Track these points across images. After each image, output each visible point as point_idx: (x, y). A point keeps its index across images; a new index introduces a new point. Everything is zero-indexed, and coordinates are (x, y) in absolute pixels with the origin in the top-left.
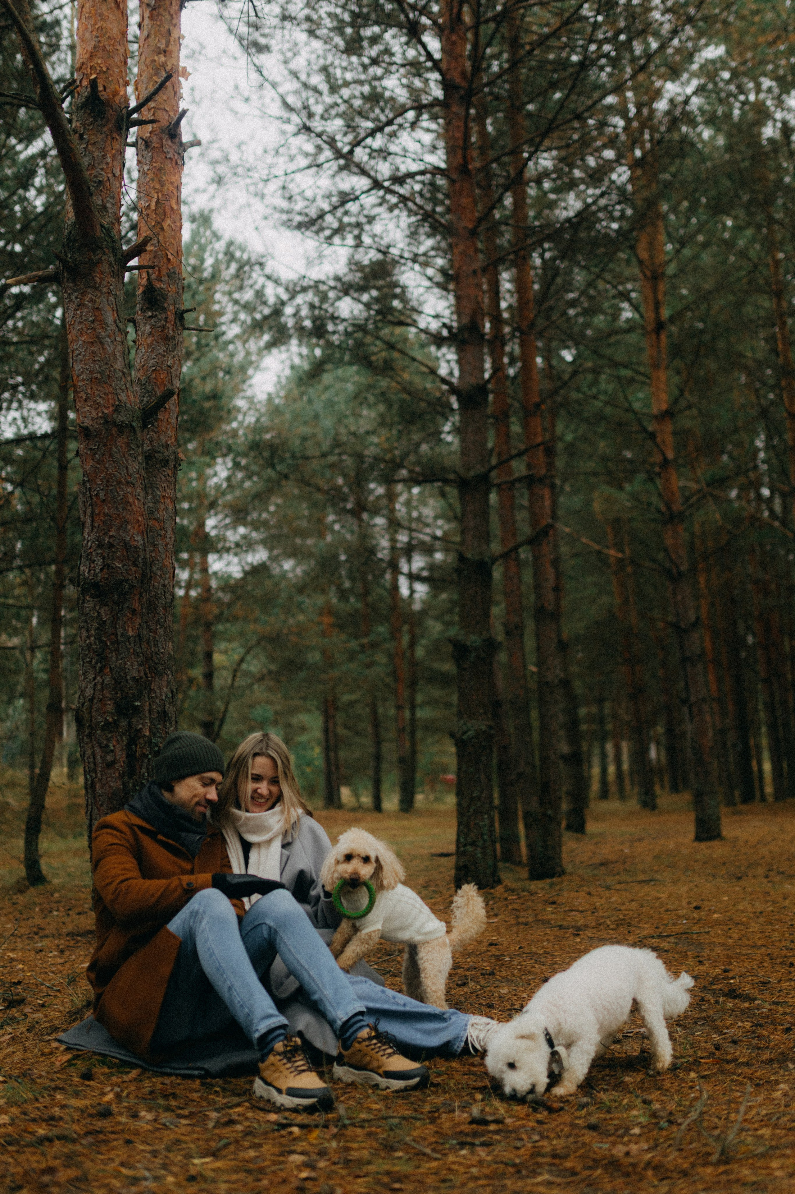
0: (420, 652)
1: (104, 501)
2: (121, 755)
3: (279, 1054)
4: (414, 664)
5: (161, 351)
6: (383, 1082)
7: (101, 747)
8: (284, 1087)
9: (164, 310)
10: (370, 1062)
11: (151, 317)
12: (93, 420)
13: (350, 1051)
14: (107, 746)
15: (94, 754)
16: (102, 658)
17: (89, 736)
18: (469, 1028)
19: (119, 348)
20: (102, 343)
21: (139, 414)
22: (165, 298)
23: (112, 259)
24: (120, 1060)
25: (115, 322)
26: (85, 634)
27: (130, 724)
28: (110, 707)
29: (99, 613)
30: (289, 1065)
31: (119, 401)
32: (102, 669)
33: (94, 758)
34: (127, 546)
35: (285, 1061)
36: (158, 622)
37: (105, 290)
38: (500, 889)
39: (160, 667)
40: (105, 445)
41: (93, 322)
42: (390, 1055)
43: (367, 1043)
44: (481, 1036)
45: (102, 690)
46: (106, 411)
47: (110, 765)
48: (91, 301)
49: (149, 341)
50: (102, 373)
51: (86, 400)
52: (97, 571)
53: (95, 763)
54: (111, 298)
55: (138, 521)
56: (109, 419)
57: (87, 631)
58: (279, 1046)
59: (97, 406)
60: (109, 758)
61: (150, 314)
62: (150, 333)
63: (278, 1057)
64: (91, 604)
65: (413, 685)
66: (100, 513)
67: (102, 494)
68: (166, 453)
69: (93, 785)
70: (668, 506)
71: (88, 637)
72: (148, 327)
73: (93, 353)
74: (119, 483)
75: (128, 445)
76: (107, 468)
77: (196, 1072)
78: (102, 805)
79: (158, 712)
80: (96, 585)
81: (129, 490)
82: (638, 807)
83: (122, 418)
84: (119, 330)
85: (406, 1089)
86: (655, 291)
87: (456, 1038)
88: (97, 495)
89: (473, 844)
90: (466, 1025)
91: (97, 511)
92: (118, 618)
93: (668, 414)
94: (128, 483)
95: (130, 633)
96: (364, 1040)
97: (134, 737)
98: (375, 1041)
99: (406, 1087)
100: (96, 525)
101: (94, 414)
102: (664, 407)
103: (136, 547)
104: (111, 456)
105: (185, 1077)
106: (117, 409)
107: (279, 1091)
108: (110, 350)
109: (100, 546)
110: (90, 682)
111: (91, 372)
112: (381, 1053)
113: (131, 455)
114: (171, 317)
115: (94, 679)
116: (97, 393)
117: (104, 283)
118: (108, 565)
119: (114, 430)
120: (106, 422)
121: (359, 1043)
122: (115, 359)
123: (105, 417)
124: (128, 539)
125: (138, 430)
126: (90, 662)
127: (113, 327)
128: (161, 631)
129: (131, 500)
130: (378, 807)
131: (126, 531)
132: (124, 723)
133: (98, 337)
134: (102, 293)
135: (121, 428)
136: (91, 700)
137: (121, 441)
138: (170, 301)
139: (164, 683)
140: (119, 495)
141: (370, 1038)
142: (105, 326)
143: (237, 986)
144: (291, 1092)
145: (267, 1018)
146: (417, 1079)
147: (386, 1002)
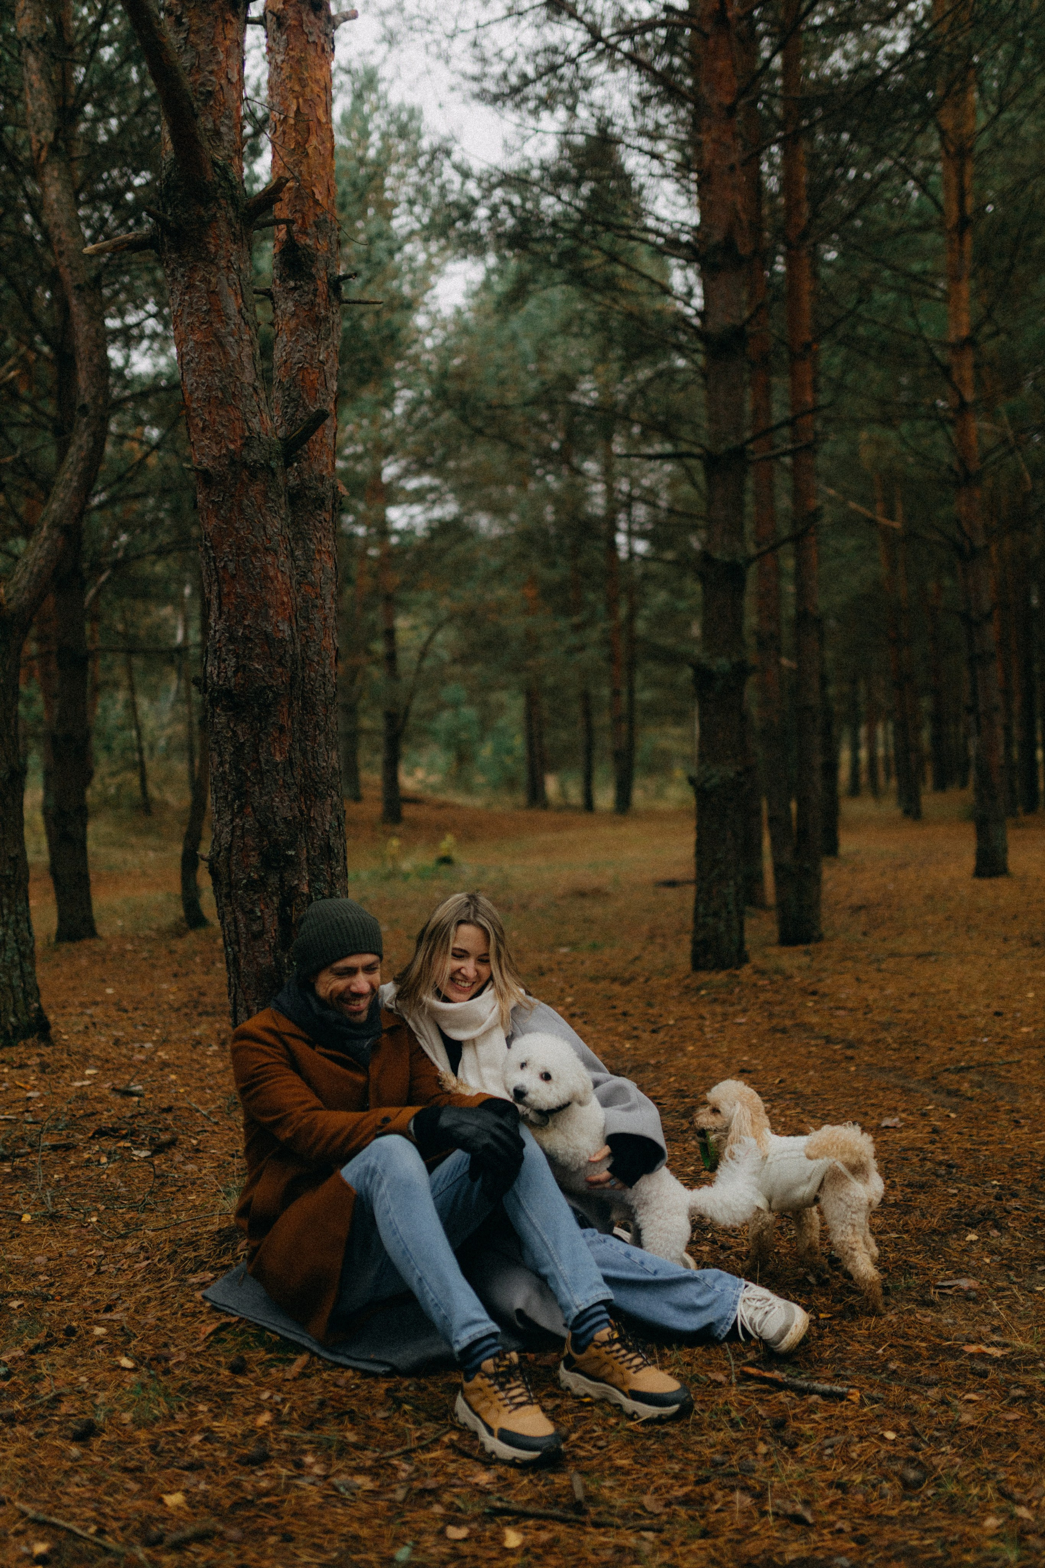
0: (641, 626)
1: (233, 577)
2: (272, 925)
3: (489, 1376)
4: (633, 640)
5: (310, 339)
6: (630, 1405)
7: (245, 913)
8: (496, 1427)
9: (312, 278)
10: (610, 1375)
11: (295, 289)
12: (214, 458)
13: (584, 1356)
14: (252, 911)
15: (235, 920)
16: (241, 793)
17: (228, 896)
18: (740, 1307)
19: (248, 350)
20: (222, 345)
21: (279, 447)
22: (312, 258)
23: (231, 214)
24: (281, 1336)
25: (240, 311)
26: (217, 759)
27: (281, 880)
28: (254, 860)
29: (234, 732)
30: (502, 1395)
31: (250, 429)
32: (241, 807)
33: (236, 927)
34: (268, 638)
35: (496, 1388)
36: (317, 726)
37: (223, 263)
38: (746, 971)
39: (321, 788)
40: (232, 496)
41: (208, 312)
42: (638, 1368)
43: (608, 1349)
44: (757, 1319)
45: (242, 837)
46: (232, 447)
47: (257, 936)
48: (204, 280)
49: (293, 324)
50: (223, 390)
51: (203, 430)
52: (230, 674)
53: (237, 934)
54: (233, 276)
55: (283, 603)
56: (236, 459)
57: (220, 755)
58: (488, 1365)
59: (218, 439)
60: (255, 928)
61: (292, 284)
62: (294, 315)
63: (487, 1381)
64: (223, 720)
65: (632, 665)
66: (229, 594)
67: (231, 566)
68: (321, 490)
69: (236, 961)
70: (962, 462)
71: (221, 764)
72: (290, 304)
73: (211, 359)
74: (255, 550)
75: (265, 494)
76: (237, 530)
77: (381, 1369)
78: (248, 987)
79: (321, 847)
80: (228, 693)
81: (269, 559)
82: (898, 812)
83: (254, 456)
84: (247, 324)
85: (660, 1420)
86: (960, 172)
87: (721, 1320)
88: (225, 567)
89: (716, 914)
90: (735, 1303)
91: (226, 590)
92: (261, 740)
93: (970, 342)
94: (267, 549)
95: (278, 759)
96: (604, 1344)
97: (289, 897)
98: (617, 1346)
99: (660, 1416)
100: (225, 609)
101: (215, 452)
102: (964, 332)
103: (283, 639)
104: (241, 511)
105: (366, 1374)
106: (247, 443)
107: (490, 1431)
108: (234, 355)
109: (232, 639)
110: (226, 825)
111: (209, 388)
112: (626, 1364)
113: (270, 509)
114: (322, 288)
115: (232, 821)
116: (218, 419)
117: (222, 252)
118: (244, 666)
119: (245, 475)
120: (233, 463)
121: (597, 1347)
122: (243, 368)
123: (231, 455)
124: (270, 629)
125: (279, 471)
126: (226, 798)
127: (238, 320)
128: (321, 739)
129: (271, 574)
130: (589, 805)
131: (267, 618)
132: (273, 880)
133: (215, 335)
134: (219, 269)
135: (254, 471)
136: (229, 850)
137: (256, 489)
138: (321, 265)
139: (328, 808)
140: (255, 568)
141: (611, 1342)
142: (225, 319)
143: (430, 1278)
144: (507, 1437)
145: (474, 1322)
146: (676, 1407)
147: (631, 1269)
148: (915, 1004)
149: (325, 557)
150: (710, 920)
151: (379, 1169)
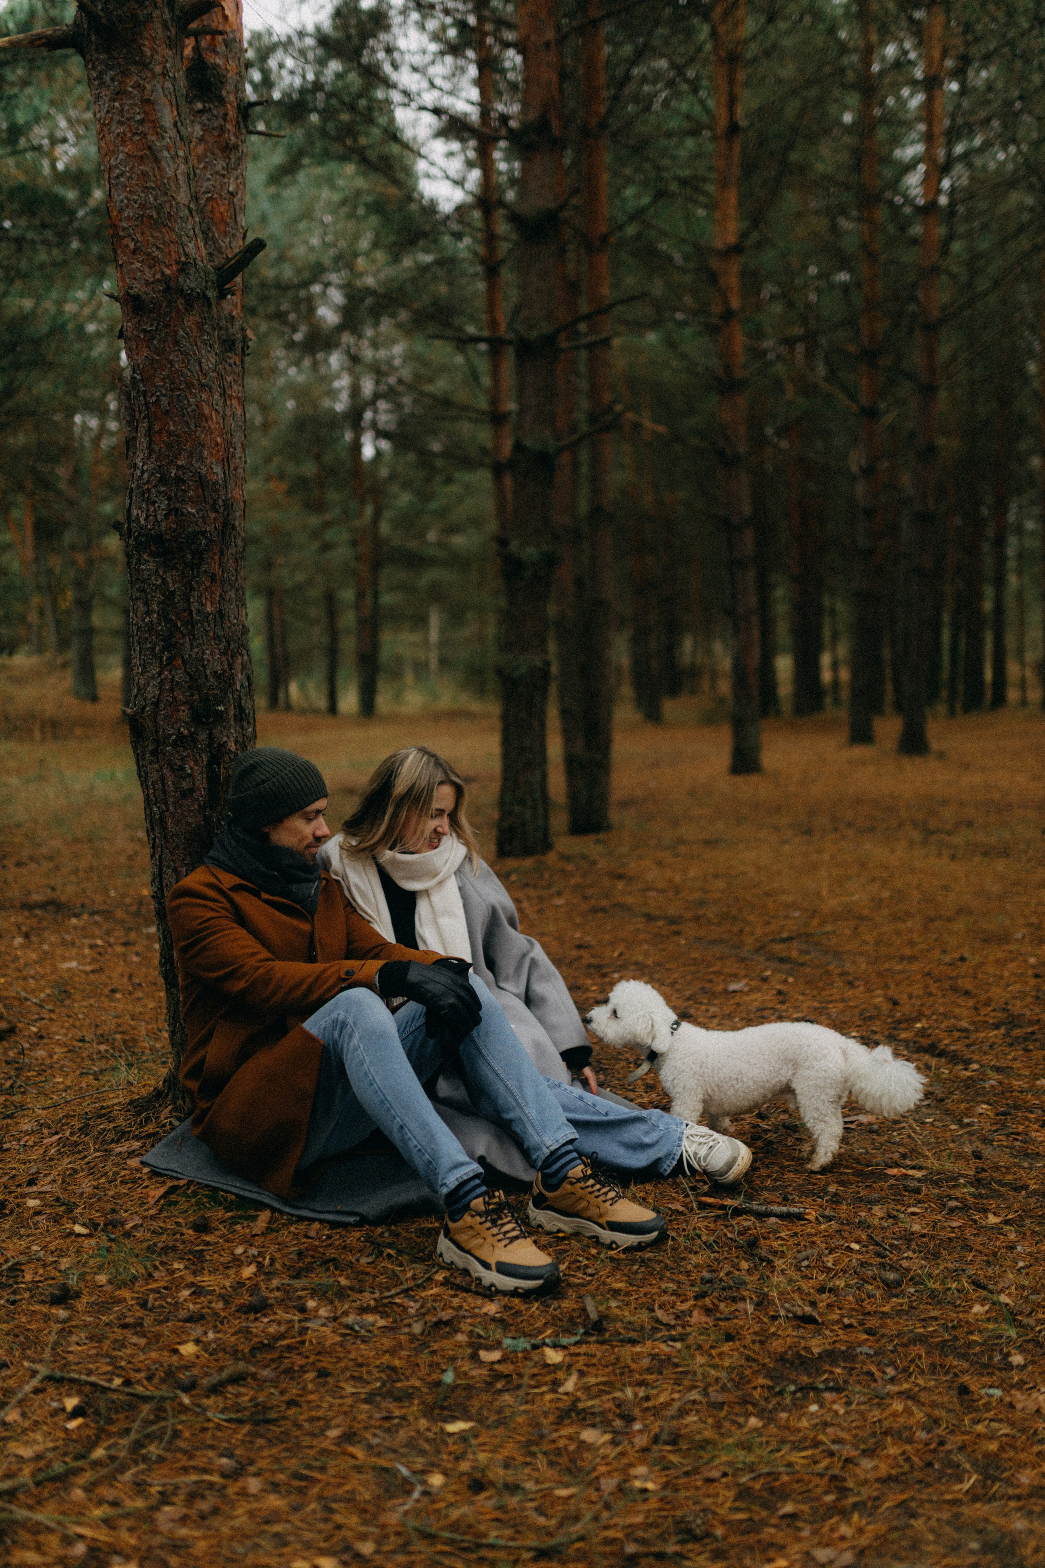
0: (385, 528)
1: (167, 413)
2: (201, 782)
3: (480, 1214)
4: (377, 543)
5: (219, 168)
6: (607, 1236)
7: (172, 770)
8: (492, 1262)
9: (222, 101)
10: (586, 1209)
11: (201, 112)
12: (147, 283)
13: (559, 1192)
14: (182, 768)
15: (162, 778)
16: (169, 645)
17: (154, 753)
18: (685, 1143)
19: (183, 167)
20: (157, 160)
21: (213, 277)
22: (222, 80)
23: (167, 16)
24: (238, 1195)
25: (175, 125)
26: (142, 608)
27: (211, 736)
28: (184, 713)
29: (164, 580)
30: (495, 1230)
31: (186, 255)
32: (170, 660)
33: (163, 785)
34: (202, 482)
35: (488, 1224)
37: (158, 69)
40: (167, 326)
41: (141, 122)
42: (613, 1201)
43: (582, 1184)
44: (702, 1152)
45: (172, 690)
46: (167, 272)
47: (186, 794)
48: (137, 86)
49: (200, 149)
50: (159, 209)
51: (134, 252)
52: (159, 518)
53: (164, 792)
54: (168, 85)
55: (217, 444)
56: (172, 285)
57: (147, 604)
58: (478, 1203)
59: (152, 262)
60: (185, 785)
61: (200, 106)
62: (201, 140)
63: (478, 1218)
64: (152, 566)
65: (377, 567)
66: (160, 432)
67: (164, 401)
68: (231, 331)
69: (162, 820)
70: (727, 369)
71: (148, 613)
72: (198, 127)
73: (144, 174)
74: (190, 385)
75: (200, 327)
76: (171, 362)
77: (351, 1219)
78: (175, 848)
80: (158, 539)
81: (204, 396)
83: (190, 283)
84: (181, 139)
85: (640, 1247)
86: (731, 78)
87: (667, 1156)
88: (157, 403)
90: (680, 1139)
91: (156, 428)
92: (192, 589)
93: (737, 250)
94: (202, 386)
95: (209, 609)
96: (579, 1180)
97: (217, 753)
98: (591, 1182)
99: (640, 1243)
100: (157, 448)
101: (149, 275)
102: (733, 240)
103: (216, 483)
104: (177, 343)
105: (334, 1225)
106: (183, 268)
107: (486, 1265)
108: (170, 172)
109: (163, 480)
110: (153, 678)
111: (143, 207)
112: (602, 1198)
113: (205, 342)
114: (232, 113)
115: (160, 673)
116: (152, 240)
117: (157, 57)
118: (176, 510)
119: (180, 303)
120: (168, 288)
121: (572, 1184)
122: (178, 186)
123: (166, 280)
124: (204, 471)
125: (213, 301)
126: (153, 649)
127: (172, 133)
129: (206, 412)
130: (333, 709)
131: (201, 459)
132: (203, 736)
133: (150, 148)
134: (154, 76)
135: (191, 300)
136: (156, 704)
137: (191, 320)
138: (230, 87)
140: (190, 405)
141: (585, 1178)
142: (160, 131)
143: (412, 1125)
144: (504, 1269)
145: (459, 1165)
146: (655, 1234)
147: (586, 1112)
148: (721, 884)
149: (235, 402)
150: (517, 809)
151: (350, 1021)
